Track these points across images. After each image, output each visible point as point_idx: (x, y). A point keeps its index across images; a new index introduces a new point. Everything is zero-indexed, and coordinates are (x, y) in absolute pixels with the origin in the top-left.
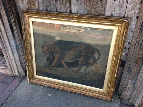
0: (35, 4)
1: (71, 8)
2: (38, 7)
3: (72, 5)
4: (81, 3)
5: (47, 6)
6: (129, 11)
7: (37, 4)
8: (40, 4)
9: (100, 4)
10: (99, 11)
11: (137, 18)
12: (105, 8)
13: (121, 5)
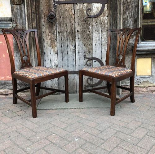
0: (55, 43)
1: (75, 43)
2: (56, 45)
3: (76, 42)
4: (81, 41)
5: (62, 44)
6: (103, 42)
7: (56, 43)
8: (58, 43)
9: (89, 40)
10: (90, 43)
11: (107, 44)
12: (92, 42)
13: (99, 40)
